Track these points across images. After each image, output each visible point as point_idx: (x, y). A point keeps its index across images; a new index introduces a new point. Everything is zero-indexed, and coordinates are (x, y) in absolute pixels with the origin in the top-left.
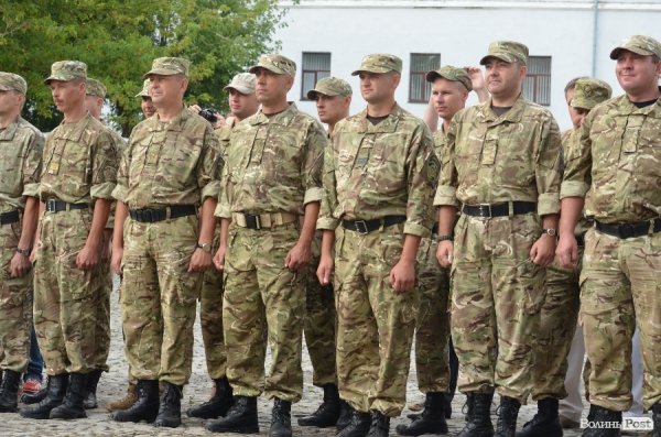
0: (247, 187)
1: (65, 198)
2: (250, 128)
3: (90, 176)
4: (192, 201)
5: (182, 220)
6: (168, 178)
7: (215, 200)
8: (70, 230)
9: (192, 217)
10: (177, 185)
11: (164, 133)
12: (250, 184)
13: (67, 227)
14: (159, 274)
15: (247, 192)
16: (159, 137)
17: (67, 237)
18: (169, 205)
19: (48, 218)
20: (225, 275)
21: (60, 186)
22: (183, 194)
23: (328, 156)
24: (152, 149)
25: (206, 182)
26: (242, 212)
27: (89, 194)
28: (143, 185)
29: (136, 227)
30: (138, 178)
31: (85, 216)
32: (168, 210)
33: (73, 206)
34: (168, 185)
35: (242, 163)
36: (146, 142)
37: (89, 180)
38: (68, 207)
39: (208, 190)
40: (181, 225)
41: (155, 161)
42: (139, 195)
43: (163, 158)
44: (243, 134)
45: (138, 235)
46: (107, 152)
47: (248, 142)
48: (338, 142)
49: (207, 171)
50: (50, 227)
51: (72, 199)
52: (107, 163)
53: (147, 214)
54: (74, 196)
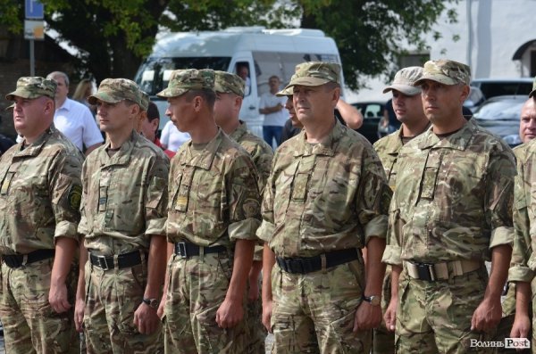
0: (418, 231)
1: (197, 240)
2: (419, 152)
3: (227, 211)
4: (352, 243)
5: (341, 268)
6: (320, 217)
7: (382, 242)
8: (206, 279)
9: (354, 263)
10: (331, 224)
11: (312, 158)
12: (420, 227)
13: (203, 275)
14: (318, 335)
15: (417, 237)
16: (306, 164)
17: (202, 289)
18: (324, 252)
19: (179, 265)
20: (396, 337)
21: (190, 226)
22: (339, 236)
23: (518, 188)
24: (298, 180)
25: (370, 217)
26: (411, 260)
27: (226, 234)
28: (290, 227)
29: (286, 278)
30: (283, 218)
31: (224, 261)
32: (324, 259)
33: (207, 250)
34: (320, 225)
35: (411, 198)
36: (291, 170)
37: (225, 219)
38: (201, 252)
39: (373, 229)
40: (340, 275)
41: (302, 196)
42: (286, 240)
43: (312, 190)
44: (411, 160)
45: (289, 289)
46: (246, 179)
47: (417, 170)
48: (529, 172)
49: (369, 204)
50: (181, 276)
51: (207, 242)
52: (246, 194)
53: (297, 264)
54: (207, 237)
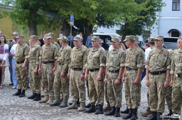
0: (179, 68)
1: (131, 67)
2: (178, 53)
3: (137, 62)
4: (165, 70)
5: (163, 74)
6: (160, 65)
7: (170, 70)
8: (133, 75)
9: (165, 73)
10: (162, 66)
11: (158, 54)
12: (179, 67)
13: (132, 74)
14: (157, 87)
15: (179, 69)
16: (157, 55)
17: (132, 77)
18: (160, 71)
19: (128, 72)
20: (172, 88)
21: (130, 65)
22: (163, 69)
24: (155, 58)
25: (168, 65)
26: (177, 74)
27: (137, 66)
28: (154, 66)
29: (152, 76)
30: (152, 65)
31: (136, 72)
32: (160, 72)
33: (133, 69)
34: (159, 66)
35: (177, 62)
36: (154, 55)
37: (136, 63)
38: (132, 70)
39: (168, 67)
41: (156, 61)
42: (153, 69)
43: (158, 60)
44: (176, 55)
45: (152, 78)
46: (140, 56)
47: (178, 57)
49: (168, 63)
50: (128, 74)
51: (133, 68)
52: (140, 59)
53: (155, 73)
54: (133, 67)
